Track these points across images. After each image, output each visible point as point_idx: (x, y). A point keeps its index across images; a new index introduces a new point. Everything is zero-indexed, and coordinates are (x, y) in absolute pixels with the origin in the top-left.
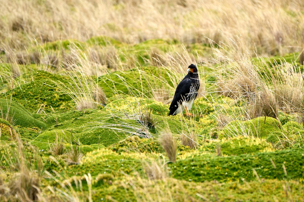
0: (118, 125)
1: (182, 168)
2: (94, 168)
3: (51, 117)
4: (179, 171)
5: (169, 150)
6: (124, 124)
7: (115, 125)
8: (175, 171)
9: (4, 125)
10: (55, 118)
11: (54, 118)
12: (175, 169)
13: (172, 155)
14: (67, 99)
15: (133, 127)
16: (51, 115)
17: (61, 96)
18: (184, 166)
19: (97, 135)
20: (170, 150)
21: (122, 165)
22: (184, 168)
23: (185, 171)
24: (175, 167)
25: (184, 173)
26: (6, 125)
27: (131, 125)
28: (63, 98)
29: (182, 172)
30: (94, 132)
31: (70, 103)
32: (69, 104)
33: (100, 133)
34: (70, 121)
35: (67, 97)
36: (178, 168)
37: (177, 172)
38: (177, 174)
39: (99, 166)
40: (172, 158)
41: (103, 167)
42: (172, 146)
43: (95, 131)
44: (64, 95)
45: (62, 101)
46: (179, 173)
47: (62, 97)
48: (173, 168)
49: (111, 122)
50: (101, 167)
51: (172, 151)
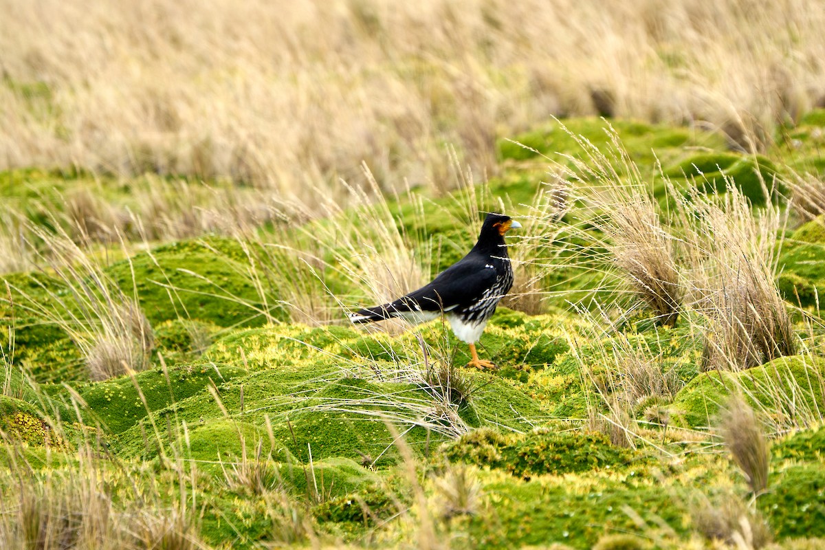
0: (366, 400)
1: (796, 508)
2: (527, 522)
3: (93, 392)
4: (790, 518)
5: (748, 459)
6: (383, 398)
7: (358, 402)
8: (779, 518)
9: (26, 419)
10: (106, 394)
11: (103, 393)
12: (776, 513)
13: (758, 471)
14: (37, 339)
15: (408, 405)
16: (91, 385)
17: (18, 332)
18: (800, 504)
19: (309, 434)
20: (752, 458)
21: (610, 509)
22: (804, 508)
23: (808, 519)
24: (776, 507)
25: (807, 523)
26: (33, 416)
27: (404, 400)
28: (26, 338)
29: (800, 520)
30: (297, 424)
31: (52, 350)
32: (53, 354)
33: (317, 428)
34: (202, 397)
35: (37, 336)
36: (784, 510)
37: (784, 521)
38: (787, 526)
39: (540, 515)
40: (756, 480)
41: (555, 519)
42: (756, 447)
43: (301, 423)
44: (27, 328)
45: (24, 346)
46: (793, 523)
47: (24, 335)
48: (767, 509)
49: (345, 394)
50: (546, 519)
51: (757, 460)
